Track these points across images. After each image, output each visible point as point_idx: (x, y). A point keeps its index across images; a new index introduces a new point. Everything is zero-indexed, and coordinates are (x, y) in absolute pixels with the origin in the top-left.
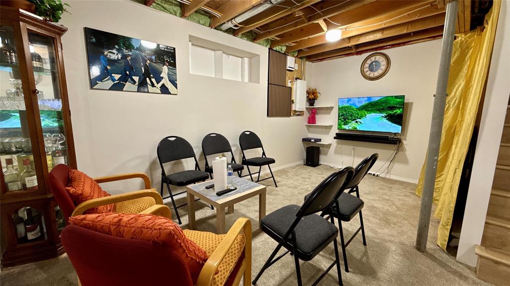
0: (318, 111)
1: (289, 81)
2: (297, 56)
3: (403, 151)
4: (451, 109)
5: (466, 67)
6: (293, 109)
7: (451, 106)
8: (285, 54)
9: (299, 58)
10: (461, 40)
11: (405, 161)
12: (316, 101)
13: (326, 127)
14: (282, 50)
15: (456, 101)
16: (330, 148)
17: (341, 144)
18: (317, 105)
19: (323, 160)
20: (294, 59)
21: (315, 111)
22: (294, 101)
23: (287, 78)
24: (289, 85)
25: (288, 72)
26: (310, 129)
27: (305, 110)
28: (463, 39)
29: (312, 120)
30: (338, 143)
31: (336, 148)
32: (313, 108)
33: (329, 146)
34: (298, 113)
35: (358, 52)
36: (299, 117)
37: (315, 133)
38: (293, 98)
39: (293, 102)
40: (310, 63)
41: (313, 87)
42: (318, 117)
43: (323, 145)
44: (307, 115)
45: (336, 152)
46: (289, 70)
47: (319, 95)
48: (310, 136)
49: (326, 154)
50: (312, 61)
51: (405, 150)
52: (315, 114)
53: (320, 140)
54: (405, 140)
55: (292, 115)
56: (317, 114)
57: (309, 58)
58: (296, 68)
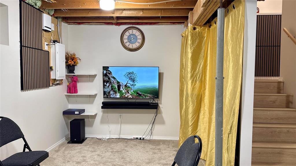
0: (79, 79)
1: (46, 43)
2: (53, 15)
3: (160, 114)
4: (198, 82)
5: (203, 51)
6: (52, 77)
7: (197, 79)
8: (40, 11)
9: (55, 17)
10: (199, 31)
11: (163, 122)
12: (76, 67)
13: (90, 96)
14: (36, 4)
15: (200, 75)
16: (95, 118)
17: (107, 113)
18: (78, 71)
19: (89, 133)
20: (50, 17)
21: (77, 79)
22: (54, 68)
23: (43, 39)
24: (46, 48)
25: (44, 32)
26: (71, 99)
27: (64, 78)
28: (200, 30)
29: (72, 89)
30: (104, 112)
31: (102, 117)
32: (74, 76)
33: (94, 117)
34: (58, 82)
35: (118, 23)
36: (58, 86)
37: (76, 103)
38: (52, 64)
39: (51, 68)
40: (66, 24)
41: (71, 52)
42: (79, 85)
43: (88, 116)
44: (65, 84)
45: (103, 122)
46: (46, 31)
47: (79, 61)
48: (71, 107)
49: (91, 125)
50: (69, 23)
51: (162, 112)
52: (76, 82)
53: (83, 111)
54: (161, 104)
55: (51, 85)
56: (78, 82)
57: (66, 20)
58: (53, 29)
